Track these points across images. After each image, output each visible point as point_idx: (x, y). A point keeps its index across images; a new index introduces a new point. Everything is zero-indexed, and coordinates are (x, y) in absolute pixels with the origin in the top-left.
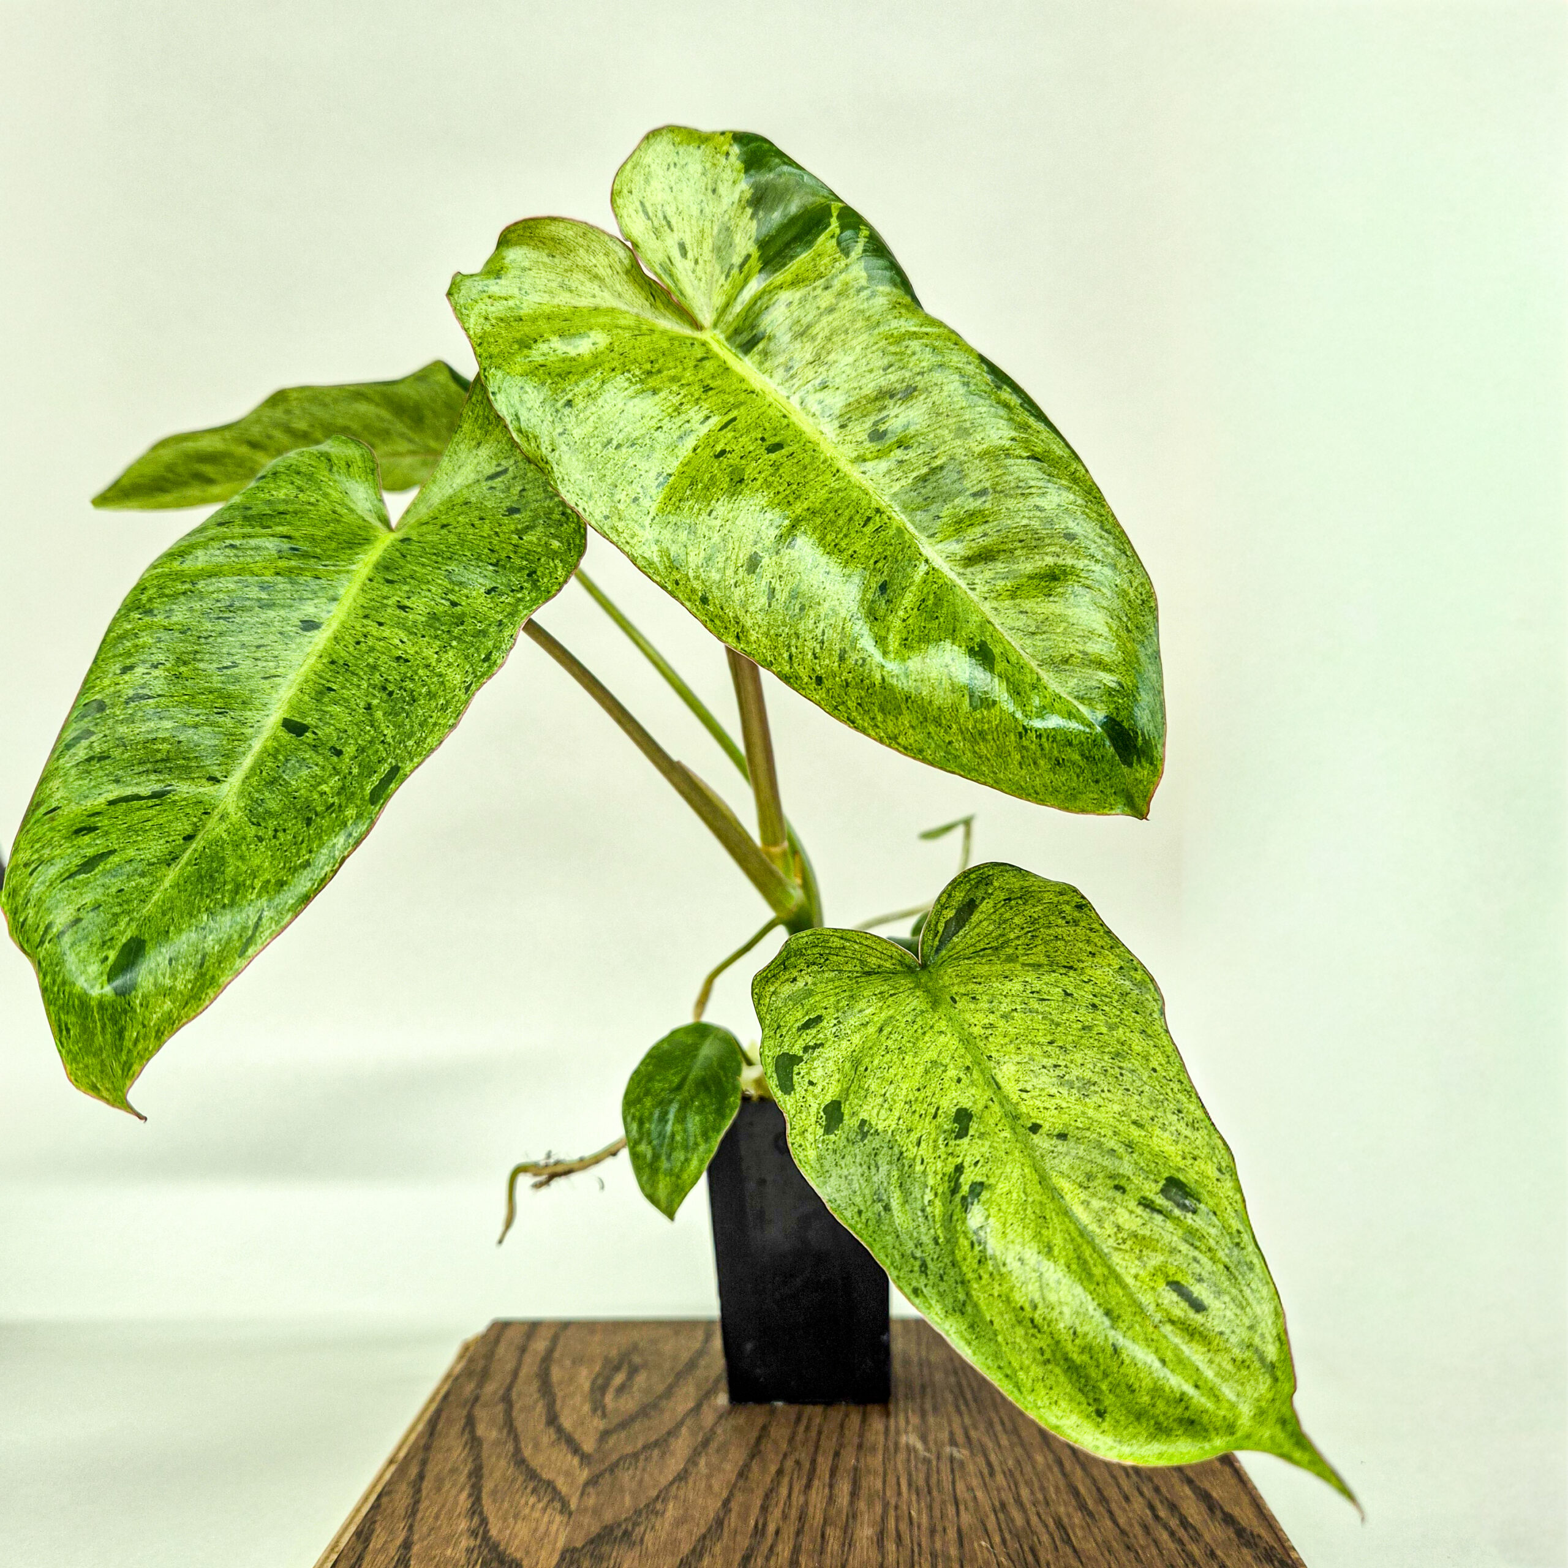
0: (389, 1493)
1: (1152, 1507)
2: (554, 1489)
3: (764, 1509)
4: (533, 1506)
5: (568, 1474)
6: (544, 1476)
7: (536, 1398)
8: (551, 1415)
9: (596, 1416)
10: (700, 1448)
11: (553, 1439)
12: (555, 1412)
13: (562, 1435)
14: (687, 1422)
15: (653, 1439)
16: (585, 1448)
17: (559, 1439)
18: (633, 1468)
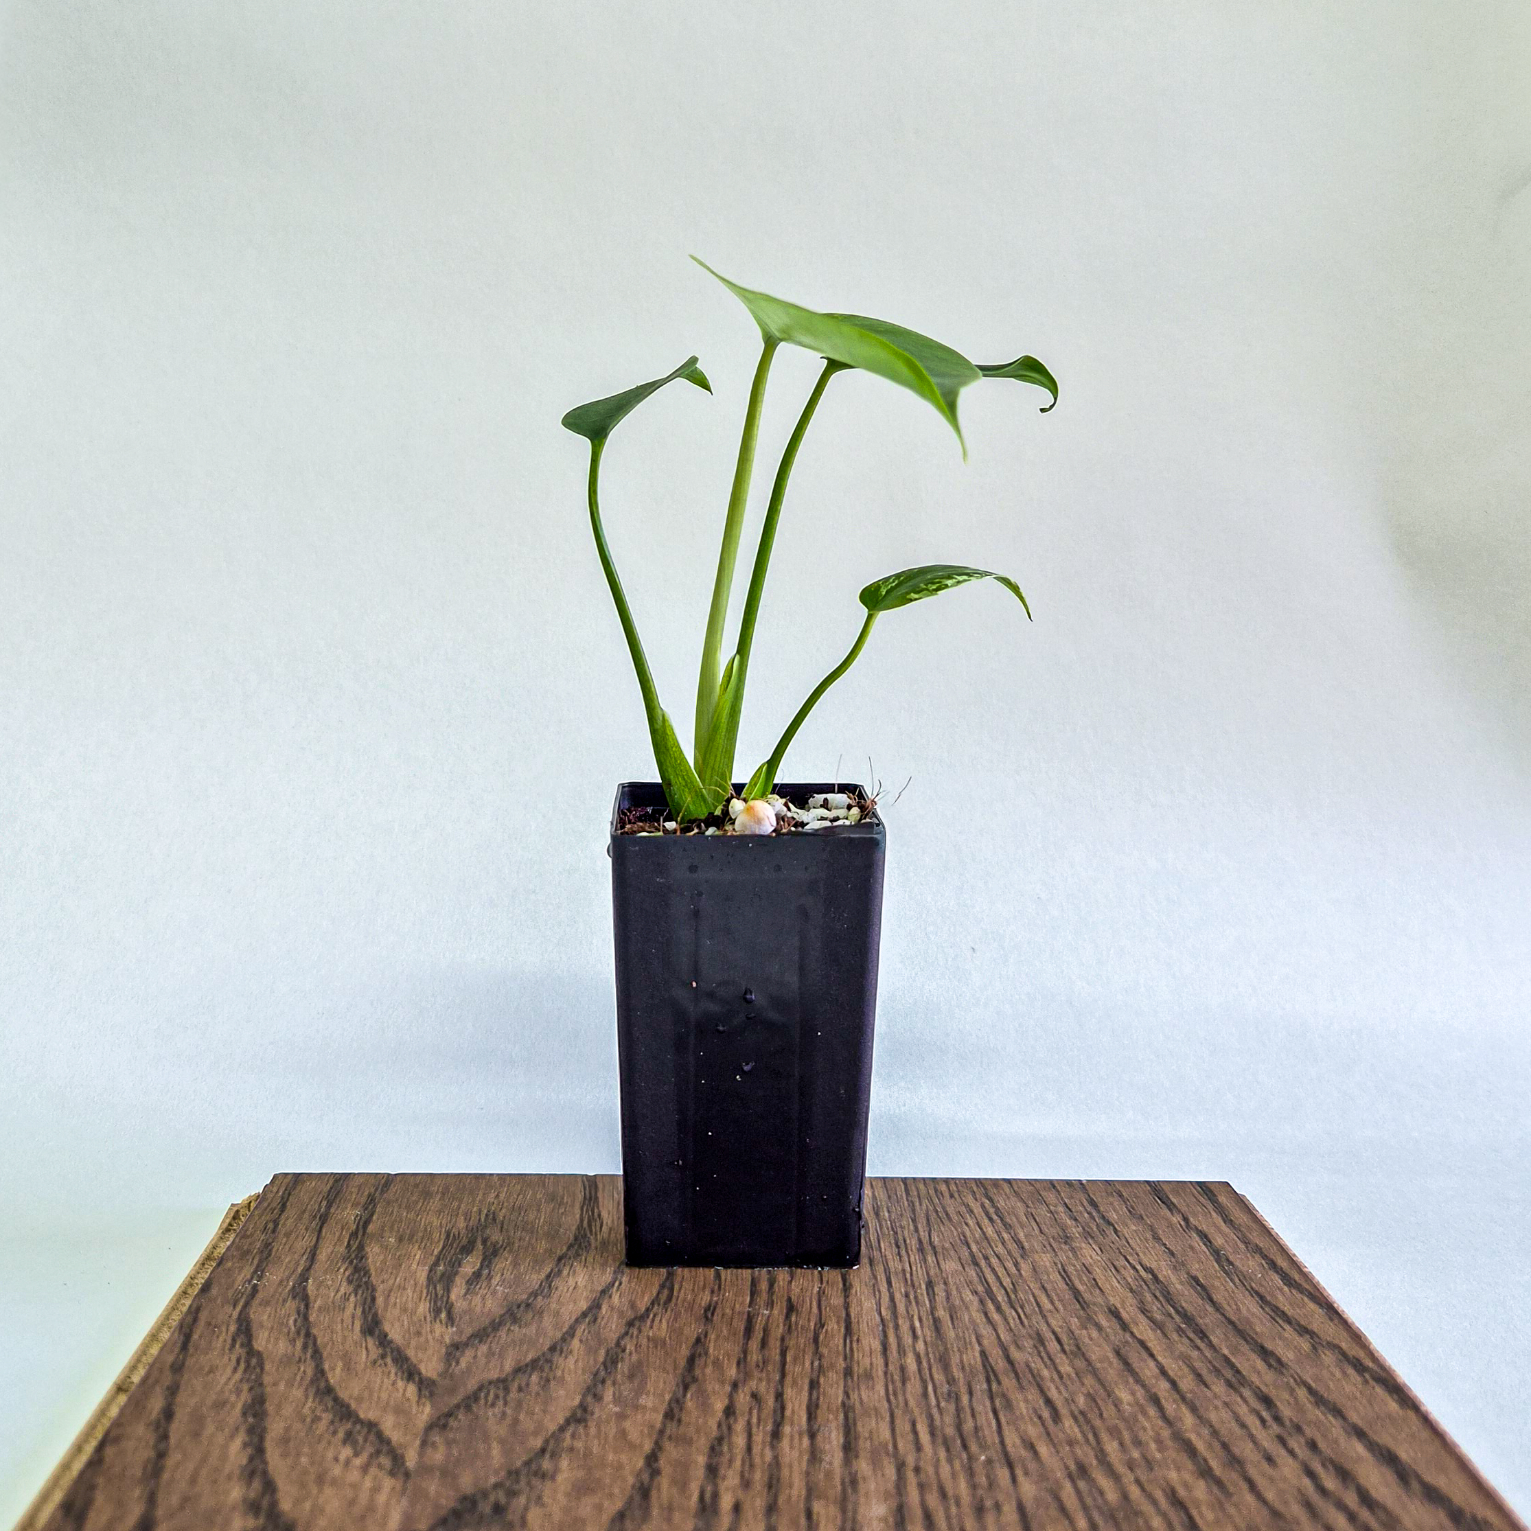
0: (117, 1440)
1: (1311, 1474)
2: (380, 1435)
3: (712, 1471)
4: (348, 1462)
5: (399, 1411)
6: (362, 1416)
7: (345, 1294)
8: (370, 1319)
9: (438, 1321)
10: (603, 1373)
11: (373, 1356)
12: (376, 1314)
13: (388, 1350)
14: (579, 1332)
15: (529, 1358)
16: (423, 1371)
17: (383, 1356)
18: (501, 1403)
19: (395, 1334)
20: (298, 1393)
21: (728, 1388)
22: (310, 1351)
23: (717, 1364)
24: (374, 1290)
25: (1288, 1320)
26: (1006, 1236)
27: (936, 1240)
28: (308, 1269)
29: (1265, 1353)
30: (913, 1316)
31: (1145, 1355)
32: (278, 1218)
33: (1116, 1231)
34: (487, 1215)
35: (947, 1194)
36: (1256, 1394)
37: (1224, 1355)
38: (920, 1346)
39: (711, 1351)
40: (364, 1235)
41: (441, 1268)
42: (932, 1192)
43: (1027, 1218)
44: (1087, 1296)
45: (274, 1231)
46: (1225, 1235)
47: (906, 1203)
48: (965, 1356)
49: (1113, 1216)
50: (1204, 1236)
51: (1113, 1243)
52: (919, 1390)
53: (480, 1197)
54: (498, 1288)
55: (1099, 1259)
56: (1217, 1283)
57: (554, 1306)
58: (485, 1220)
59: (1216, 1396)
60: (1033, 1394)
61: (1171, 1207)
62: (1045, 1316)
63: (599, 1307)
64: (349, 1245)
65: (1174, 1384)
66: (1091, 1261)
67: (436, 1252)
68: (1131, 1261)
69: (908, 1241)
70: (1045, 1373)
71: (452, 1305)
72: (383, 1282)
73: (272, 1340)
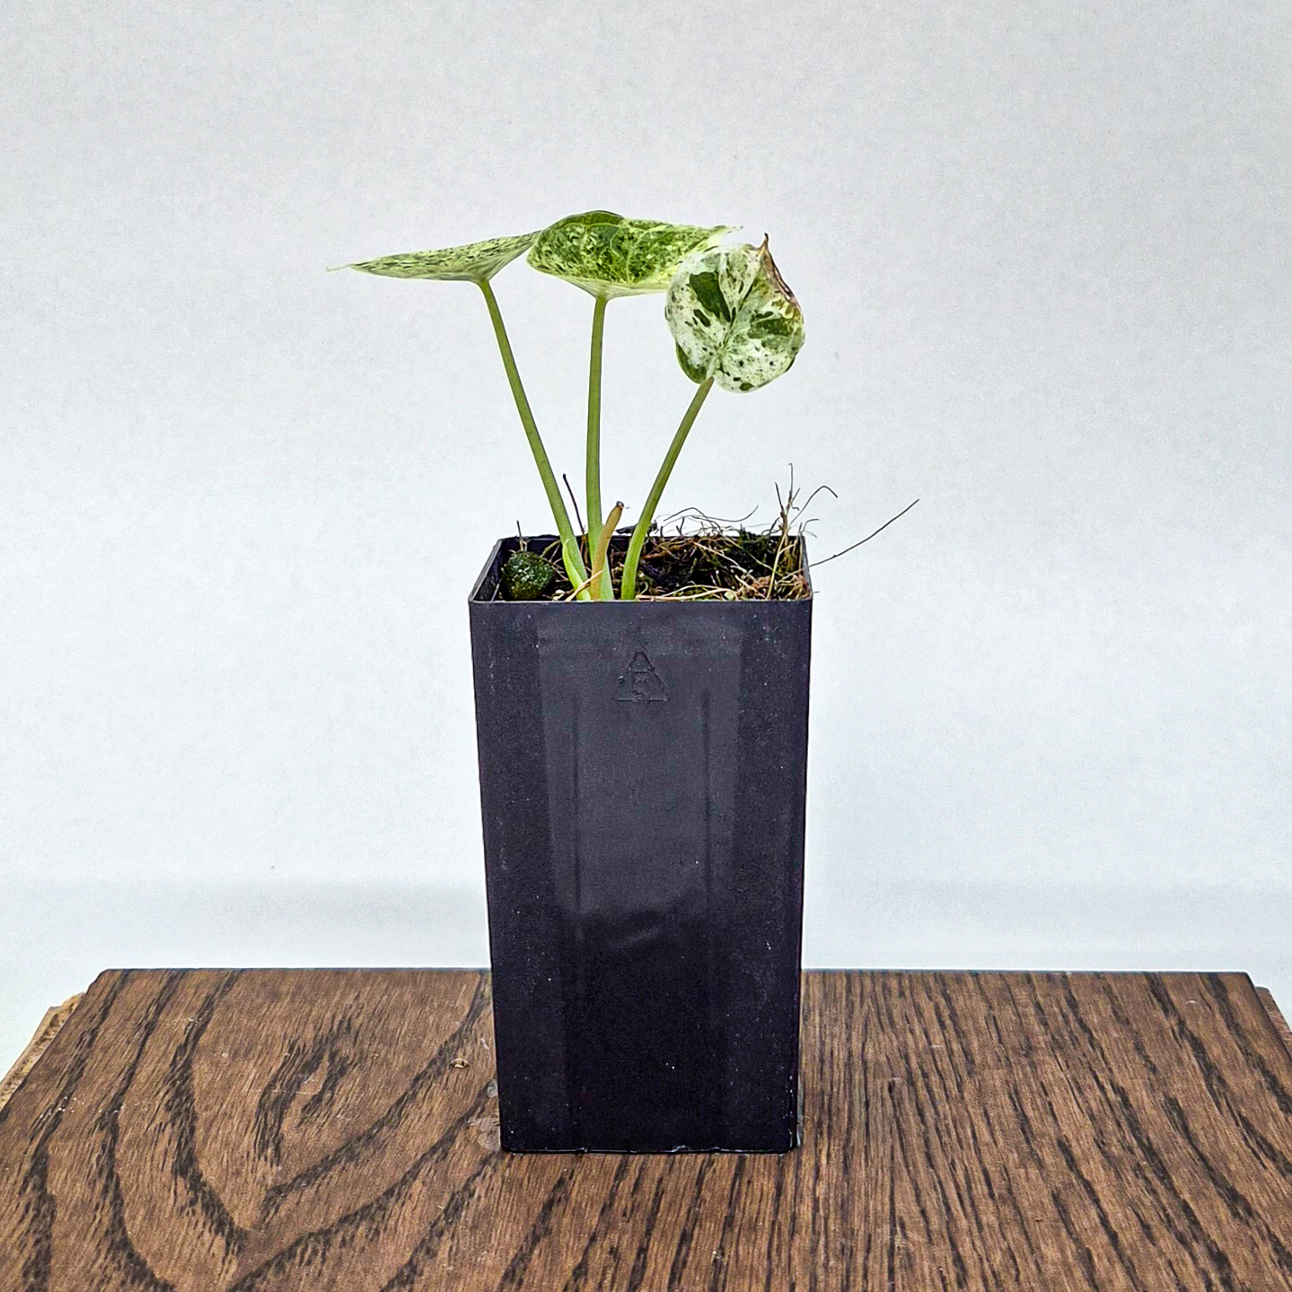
6: (158, 1276)
7: (161, 1123)
8: (184, 1156)
9: (262, 1158)
10: (442, 1223)
11: (182, 1201)
12: (191, 1152)
13: (200, 1195)
14: (423, 1172)
15: (360, 1205)
16: (236, 1220)
17: (193, 1203)
18: (319, 1259)
19: (210, 1171)
20: (89, 1247)
21: (585, 1242)
22: (111, 1194)
23: (577, 1213)
24: (195, 1118)
25: (1273, 1155)
26: (956, 1047)
27: (870, 1050)
28: (122, 1092)
29: (1233, 1197)
30: (820, 1151)
31: (1088, 1202)
32: (97, 1028)
33: (1091, 1039)
34: (341, 1022)
35: (895, 992)
36: (1210, 1250)
37: (1184, 1201)
38: (821, 1190)
39: (574, 1195)
40: (193, 1049)
41: (276, 1091)
42: (878, 989)
43: (987, 1023)
44: (1035, 1124)
45: (90, 1045)
46: (1224, 1045)
47: (844, 1003)
48: (871, 1203)
49: (1093, 1020)
50: (1198, 1047)
51: (1084, 1055)
52: (808, 1244)
53: (336, 999)
54: (339, 1116)
55: (1062, 1076)
56: (1198, 1108)
57: (399, 1139)
58: (339, 1029)
59: (1161, 1253)
60: (943, 1251)
61: (1168, 1007)
62: (979, 1150)
63: (452, 1140)
64: (174, 1062)
65: (1113, 1238)
66: (1052, 1078)
67: (274, 1071)
68: (1100, 1079)
69: (836, 1053)
70: (963, 1223)
71: (283, 1136)
72: (206, 1109)
73: (69, 1181)
